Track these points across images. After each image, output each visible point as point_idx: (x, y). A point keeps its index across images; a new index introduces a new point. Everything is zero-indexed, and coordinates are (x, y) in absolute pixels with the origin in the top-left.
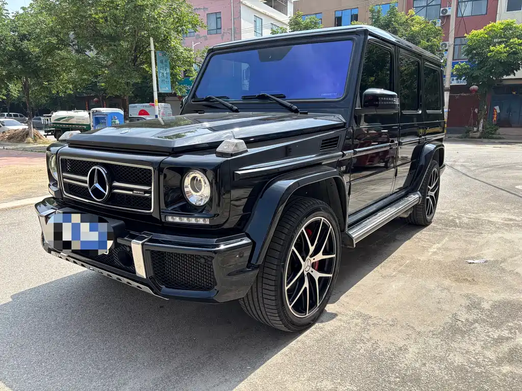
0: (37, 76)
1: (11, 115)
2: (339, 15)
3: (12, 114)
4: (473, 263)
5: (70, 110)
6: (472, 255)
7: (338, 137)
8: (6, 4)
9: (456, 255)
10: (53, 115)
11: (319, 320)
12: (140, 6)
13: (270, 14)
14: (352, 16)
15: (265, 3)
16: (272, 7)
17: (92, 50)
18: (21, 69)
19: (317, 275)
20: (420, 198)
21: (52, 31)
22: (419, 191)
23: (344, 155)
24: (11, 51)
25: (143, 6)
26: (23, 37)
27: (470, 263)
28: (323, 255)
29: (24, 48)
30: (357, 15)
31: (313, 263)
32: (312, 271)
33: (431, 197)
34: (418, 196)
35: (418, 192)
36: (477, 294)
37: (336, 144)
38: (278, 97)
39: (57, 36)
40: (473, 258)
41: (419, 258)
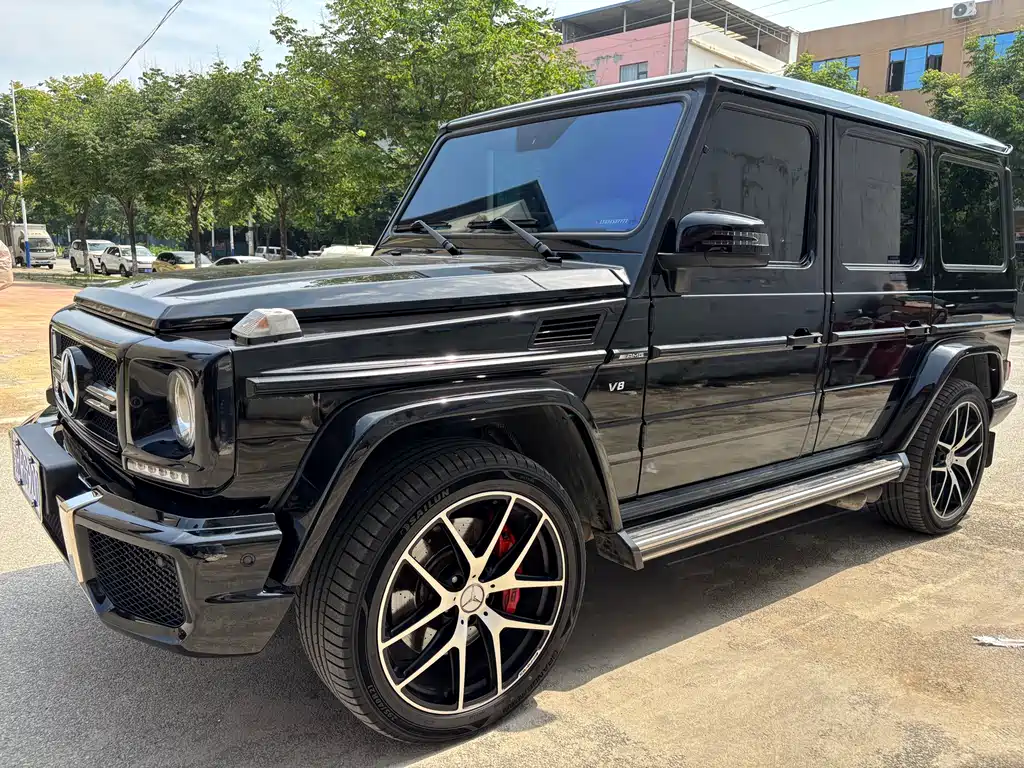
0: (299, 184)
1: (272, 251)
2: (897, 57)
3: (275, 248)
4: (991, 645)
5: (351, 244)
6: (1004, 625)
7: (598, 316)
8: (260, 59)
9: (958, 617)
10: (323, 253)
11: (503, 726)
12: (469, 55)
13: (749, 61)
14: (928, 59)
15: (742, 41)
16: (755, 47)
17: (385, 138)
18: (275, 171)
19: (496, 624)
20: (903, 468)
21: (324, 106)
22: (906, 452)
23: (610, 357)
24: (262, 141)
25: (473, 54)
26: (283, 117)
27: (983, 644)
28: (518, 578)
29: (282, 136)
30: (940, 58)
31: (491, 594)
32: (486, 614)
33: (957, 469)
34: (900, 464)
35: (903, 456)
36: (945, 728)
37: (591, 331)
38: (521, 226)
39: (331, 114)
40: (998, 632)
41: (856, 613)
